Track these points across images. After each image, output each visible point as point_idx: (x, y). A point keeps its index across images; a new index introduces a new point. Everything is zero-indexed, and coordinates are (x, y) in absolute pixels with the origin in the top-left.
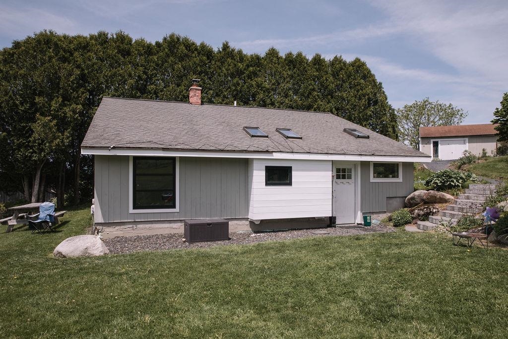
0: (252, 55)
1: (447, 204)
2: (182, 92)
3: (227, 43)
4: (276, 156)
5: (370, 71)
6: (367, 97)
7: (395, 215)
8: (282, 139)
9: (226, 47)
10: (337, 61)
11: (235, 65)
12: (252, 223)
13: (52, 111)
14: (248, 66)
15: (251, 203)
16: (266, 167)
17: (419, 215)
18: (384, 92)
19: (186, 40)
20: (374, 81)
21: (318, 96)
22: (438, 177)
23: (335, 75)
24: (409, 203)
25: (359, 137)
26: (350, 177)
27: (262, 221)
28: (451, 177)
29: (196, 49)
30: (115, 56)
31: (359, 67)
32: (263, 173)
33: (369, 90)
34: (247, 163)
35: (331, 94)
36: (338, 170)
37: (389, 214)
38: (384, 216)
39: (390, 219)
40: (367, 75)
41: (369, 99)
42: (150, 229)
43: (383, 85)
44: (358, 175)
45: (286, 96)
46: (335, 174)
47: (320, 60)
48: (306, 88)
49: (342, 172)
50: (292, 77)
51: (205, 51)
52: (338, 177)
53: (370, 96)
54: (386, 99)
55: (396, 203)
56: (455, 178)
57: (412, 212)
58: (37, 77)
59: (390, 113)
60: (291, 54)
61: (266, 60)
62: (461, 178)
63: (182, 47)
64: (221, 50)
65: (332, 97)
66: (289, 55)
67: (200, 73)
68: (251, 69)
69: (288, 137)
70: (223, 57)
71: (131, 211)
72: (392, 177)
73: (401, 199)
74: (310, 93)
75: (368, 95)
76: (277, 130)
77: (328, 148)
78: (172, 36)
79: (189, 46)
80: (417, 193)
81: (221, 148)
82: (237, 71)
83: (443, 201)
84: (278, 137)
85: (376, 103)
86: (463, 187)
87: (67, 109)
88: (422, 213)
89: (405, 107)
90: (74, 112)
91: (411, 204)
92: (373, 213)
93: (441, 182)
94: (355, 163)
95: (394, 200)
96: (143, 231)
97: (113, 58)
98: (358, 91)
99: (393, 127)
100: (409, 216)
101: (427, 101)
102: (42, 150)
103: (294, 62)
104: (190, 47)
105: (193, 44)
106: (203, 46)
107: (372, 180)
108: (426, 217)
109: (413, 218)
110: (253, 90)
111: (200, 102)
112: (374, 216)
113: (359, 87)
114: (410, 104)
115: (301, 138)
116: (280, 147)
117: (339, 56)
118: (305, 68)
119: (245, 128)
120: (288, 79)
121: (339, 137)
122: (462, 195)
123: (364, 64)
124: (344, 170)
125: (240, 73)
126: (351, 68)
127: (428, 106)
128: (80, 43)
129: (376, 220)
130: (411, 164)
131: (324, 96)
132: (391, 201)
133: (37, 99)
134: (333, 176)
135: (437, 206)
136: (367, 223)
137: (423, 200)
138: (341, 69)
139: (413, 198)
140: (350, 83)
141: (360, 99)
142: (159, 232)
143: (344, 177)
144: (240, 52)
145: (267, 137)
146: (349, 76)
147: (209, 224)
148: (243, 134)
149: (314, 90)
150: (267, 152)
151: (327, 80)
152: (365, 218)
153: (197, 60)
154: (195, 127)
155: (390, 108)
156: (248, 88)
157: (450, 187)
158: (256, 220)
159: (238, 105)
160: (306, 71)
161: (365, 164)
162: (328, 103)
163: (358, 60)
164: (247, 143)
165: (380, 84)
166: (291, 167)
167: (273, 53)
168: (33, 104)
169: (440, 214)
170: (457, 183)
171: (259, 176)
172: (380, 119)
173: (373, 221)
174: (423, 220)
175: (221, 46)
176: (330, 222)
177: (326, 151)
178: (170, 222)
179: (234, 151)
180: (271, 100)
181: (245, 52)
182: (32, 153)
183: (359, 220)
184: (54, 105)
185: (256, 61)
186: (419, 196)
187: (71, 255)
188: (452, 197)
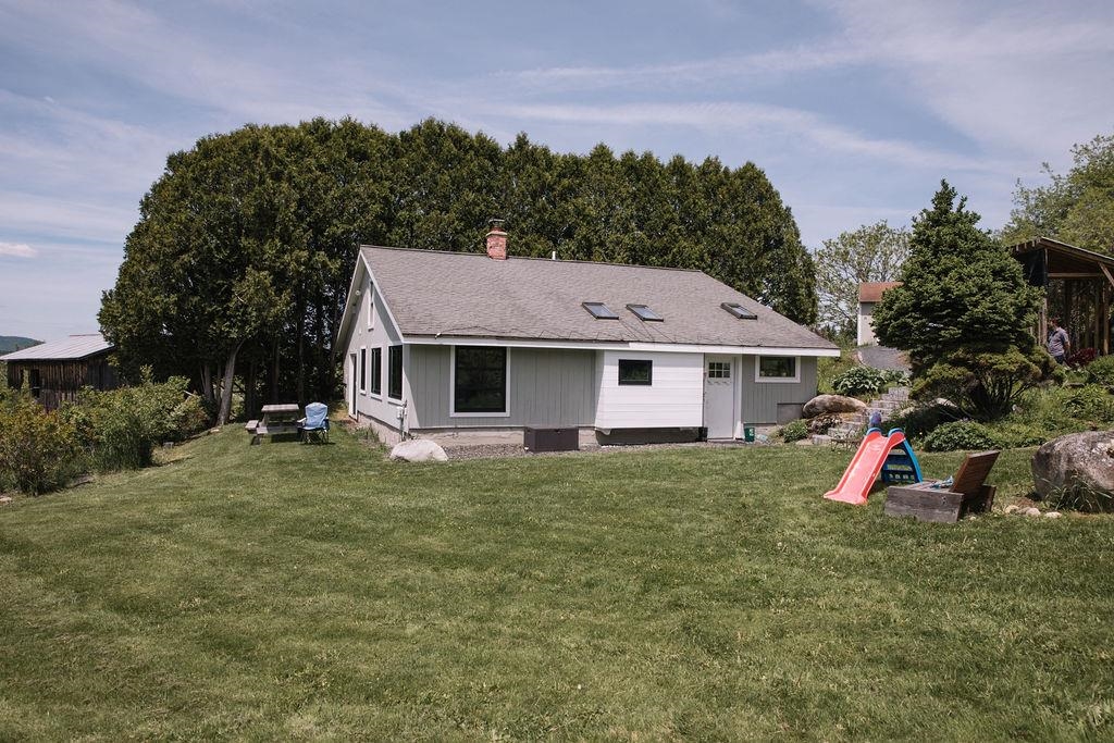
0: (565, 156)
1: (857, 414)
2: (453, 222)
3: (525, 136)
4: (633, 347)
5: (771, 187)
6: (762, 235)
7: (786, 428)
8: (637, 322)
9: (522, 142)
10: (711, 167)
11: (539, 175)
12: (599, 433)
13: (266, 260)
14: (562, 176)
15: (599, 407)
16: (620, 361)
17: (817, 427)
18: (794, 224)
19: (454, 129)
20: (777, 205)
21: (679, 230)
22: (849, 377)
23: (710, 193)
24: (808, 411)
25: (742, 317)
26: (727, 376)
27: (613, 430)
28: (865, 378)
29: (472, 147)
30: (345, 162)
31: (752, 179)
32: (617, 368)
33: (768, 222)
34: (594, 356)
35: (702, 226)
36: (712, 366)
37: (781, 427)
38: (774, 430)
39: (781, 434)
40: (767, 195)
41: (767, 239)
42: (474, 438)
43: (793, 212)
44: (738, 373)
45: (626, 231)
46: (707, 371)
47: (683, 166)
48: (661, 217)
49: (717, 369)
50: (634, 196)
51: (486, 149)
52: (711, 375)
53: (770, 233)
54: (798, 236)
55: (790, 412)
56: (871, 379)
57: (808, 424)
58: (245, 206)
59: (805, 262)
60: (631, 154)
61: (590, 166)
62: (879, 379)
63: (449, 144)
64: (513, 147)
65: (704, 234)
66: (630, 156)
67: (479, 190)
68: (566, 182)
69: (644, 319)
70: (517, 162)
71: (453, 414)
72: (787, 376)
73: (799, 407)
74: (665, 227)
75: (765, 231)
76: (628, 307)
77: (699, 336)
78: (430, 123)
79: (459, 139)
80: (818, 398)
81: (565, 335)
82: (543, 187)
83: (850, 409)
84: (629, 318)
85: (779, 242)
86: (880, 391)
87: (286, 258)
88: (820, 424)
89: (843, 237)
90: (297, 261)
91: (810, 414)
92: (758, 425)
93: (852, 384)
94: (735, 357)
95: (787, 407)
96: (464, 441)
97: (341, 166)
98: (748, 223)
99: (808, 286)
100: (804, 429)
101: (884, 227)
102: (246, 322)
103: (638, 169)
104: (460, 142)
105: (466, 137)
106: (481, 139)
107: (758, 379)
108: (824, 430)
109: (810, 431)
110: (571, 220)
111: (504, 254)
112: (757, 429)
113: (750, 217)
114: (853, 231)
115: (662, 321)
116: (637, 335)
117: (713, 157)
118: (657, 180)
119: (585, 305)
120: (629, 202)
121: (714, 317)
122: (876, 402)
123: (760, 175)
124: (720, 365)
125: (546, 188)
126: (738, 182)
127: (886, 236)
128: (292, 142)
129: (762, 435)
130: (814, 359)
131: (691, 232)
132: (783, 409)
133: (244, 242)
134: (705, 374)
135: (842, 416)
136: (750, 438)
137: (826, 408)
138: (721, 183)
139: (813, 406)
140: (736, 211)
141: (751, 238)
142: (485, 442)
143: (719, 375)
144: (546, 151)
145: (617, 318)
146: (734, 198)
147: (557, 431)
148: (584, 314)
149: (672, 220)
150: (622, 341)
151: (695, 203)
152: (746, 431)
153: (474, 166)
154: (518, 302)
155: (804, 253)
156: (561, 216)
157: (864, 390)
158: (606, 430)
159: (559, 256)
160: (659, 187)
161: (749, 359)
162: (696, 244)
163: (750, 167)
164: (593, 329)
165: (788, 209)
166: (650, 362)
167: (602, 154)
168: (236, 249)
169: (844, 425)
170: (873, 386)
171: (610, 372)
172: (785, 272)
173: (758, 436)
174: (822, 433)
175: (513, 141)
176: (700, 434)
177: (696, 341)
178: (498, 429)
179: (581, 341)
180: (600, 237)
181: (553, 152)
182: (230, 327)
183: (739, 433)
184: (269, 251)
185: (573, 166)
186: (821, 402)
187: (416, 460)
188: (864, 405)
